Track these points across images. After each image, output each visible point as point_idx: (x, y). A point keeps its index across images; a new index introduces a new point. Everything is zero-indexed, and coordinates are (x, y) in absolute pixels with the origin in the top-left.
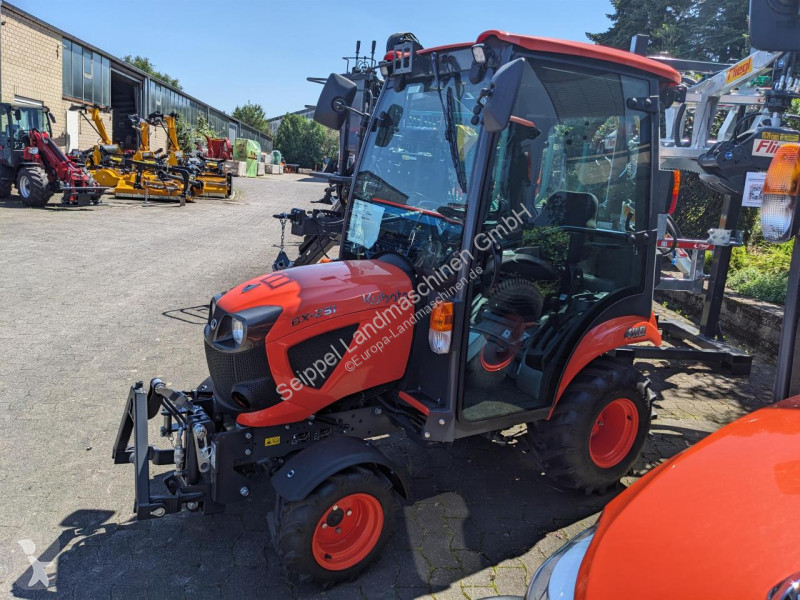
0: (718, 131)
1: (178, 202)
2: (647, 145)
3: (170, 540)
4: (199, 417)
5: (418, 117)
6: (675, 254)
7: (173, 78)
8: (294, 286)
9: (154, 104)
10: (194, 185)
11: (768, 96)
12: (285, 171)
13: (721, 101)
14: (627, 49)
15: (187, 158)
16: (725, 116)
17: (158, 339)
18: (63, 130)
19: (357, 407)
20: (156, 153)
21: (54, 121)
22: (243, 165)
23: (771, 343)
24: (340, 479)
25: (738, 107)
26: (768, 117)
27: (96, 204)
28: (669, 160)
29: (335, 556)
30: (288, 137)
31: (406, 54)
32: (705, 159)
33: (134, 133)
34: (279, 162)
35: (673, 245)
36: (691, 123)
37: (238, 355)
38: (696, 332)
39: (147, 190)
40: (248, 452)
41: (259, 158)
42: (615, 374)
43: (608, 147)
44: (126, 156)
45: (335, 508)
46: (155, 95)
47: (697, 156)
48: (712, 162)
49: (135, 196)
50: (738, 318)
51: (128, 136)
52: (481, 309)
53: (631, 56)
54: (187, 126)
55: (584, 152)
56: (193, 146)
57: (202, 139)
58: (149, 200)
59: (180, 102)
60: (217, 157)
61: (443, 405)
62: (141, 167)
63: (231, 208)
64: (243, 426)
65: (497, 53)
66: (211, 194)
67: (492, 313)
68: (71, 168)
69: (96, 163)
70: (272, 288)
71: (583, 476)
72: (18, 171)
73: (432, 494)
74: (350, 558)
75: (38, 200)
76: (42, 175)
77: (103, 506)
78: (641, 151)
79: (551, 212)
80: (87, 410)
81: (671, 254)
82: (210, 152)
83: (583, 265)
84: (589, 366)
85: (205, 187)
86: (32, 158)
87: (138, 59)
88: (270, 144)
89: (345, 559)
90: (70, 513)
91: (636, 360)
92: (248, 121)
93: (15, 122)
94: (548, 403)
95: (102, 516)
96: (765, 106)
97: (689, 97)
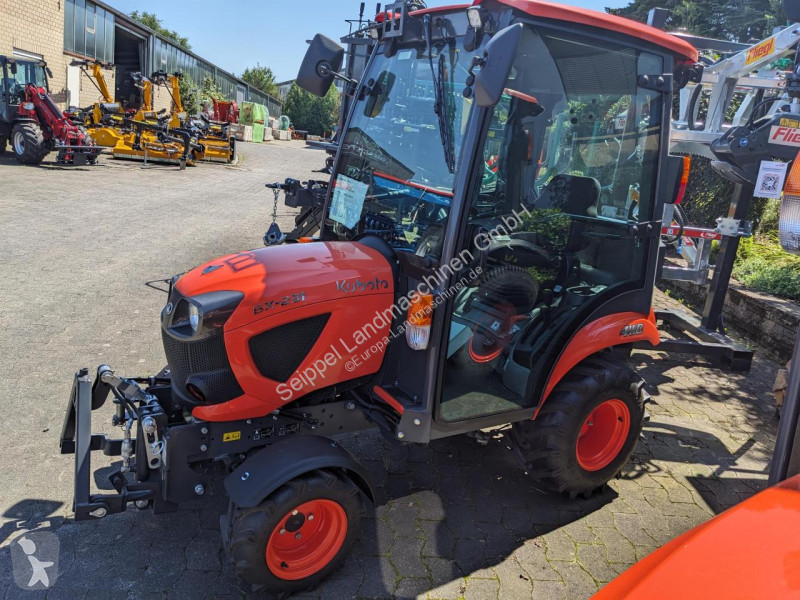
0: (733, 115)
1: (178, 165)
2: (658, 128)
3: (119, 537)
4: (150, 409)
5: (424, 86)
6: (680, 243)
7: (181, 35)
8: (260, 269)
9: (159, 62)
10: (195, 149)
11: (789, 81)
12: (293, 137)
13: (739, 83)
14: (645, 21)
15: (189, 120)
16: (742, 100)
17: (137, 312)
18: (64, 85)
19: (329, 401)
20: (159, 114)
21: (51, 76)
22: (248, 129)
23: (774, 338)
24: (298, 485)
25: (756, 91)
26: (788, 103)
27: (92, 164)
28: (680, 144)
29: (292, 564)
30: (297, 102)
31: (397, 15)
32: (718, 145)
33: (138, 92)
34: (287, 127)
35: (679, 233)
36: (707, 106)
37: (193, 345)
38: (697, 324)
39: (146, 152)
40: (203, 448)
41: (266, 122)
42: (607, 373)
43: (618, 127)
44: (127, 116)
45: (295, 513)
46: (160, 54)
47: (711, 140)
48: (725, 148)
49: (134, 157)
50: (741, 311)
51: (131, 95)
52: (471, 297)
53: (647, 29)
54: (192, 86)
55: (595, 132)
56: (199, 108)
57: (208, 100)
58: (148, 162)
59: (187, 62)
60: (223, 120)
61: (419, 404)
62: (140, 128)
63: (232, 173)
64: (198, 419)
65: (495, 19)
66: (213, 159)
67: (482, 302)
68: (67, 126)
69: (96, 122)
70: (236, 270)
71: (569, 479)
72: (12, 127)
73: (407, 492)
74: (308, 566)
75: (32, 158)
76: (37, 132)
77: (52, 497)
78: (650, 133)
79: (553, 194)
80: (50, 387)
81: (677, 242)
82: (216, 114)
83: (580, 255)
84: (582, 364)
85: (206, 151)
86: (27, 114)
87: (145, 15)
88: (280, 108)
89: (303, 568)
90: (15, 502)
91: (634, 351)
92: (256, 84)
93: (10, 75)
94: (534, 403)
95: (49, 508)
96: (785, 90)
97: (705, 77)
